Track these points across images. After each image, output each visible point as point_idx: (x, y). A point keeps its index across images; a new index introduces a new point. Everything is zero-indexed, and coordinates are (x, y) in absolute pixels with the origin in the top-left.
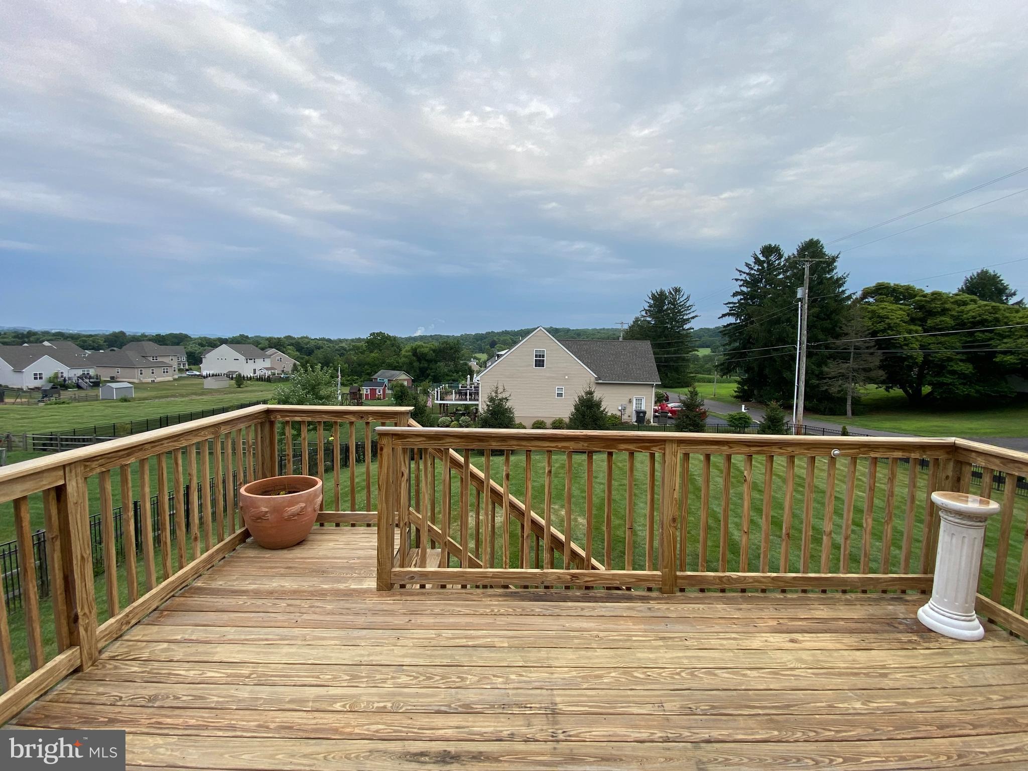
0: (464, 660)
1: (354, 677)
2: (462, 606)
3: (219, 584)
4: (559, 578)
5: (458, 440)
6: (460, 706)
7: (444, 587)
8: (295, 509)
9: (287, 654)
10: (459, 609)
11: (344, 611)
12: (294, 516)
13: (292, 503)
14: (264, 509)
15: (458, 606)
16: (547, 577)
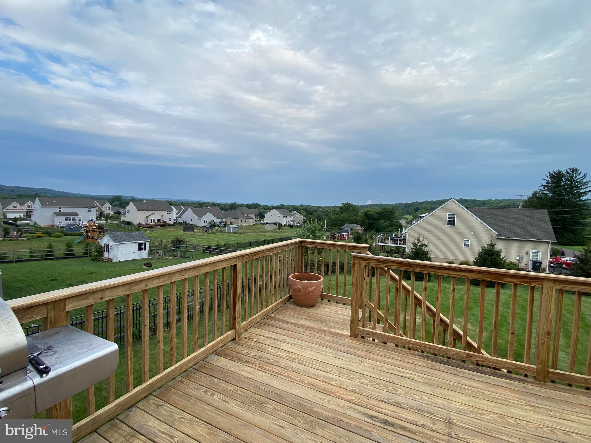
0: (397, 382)
1: (340, 373)
2: (396, 355)
3: (281, 317)
4: (458, 354)
5: (396, 265)
6: (394, 402)
7: (385, 343)
8: (312, 289)
9: (310, 354)
10: (394, 356)
11: (335, 342)
12: (311, 292)
13: (311, 286)
14: (299, 287)
15: (393, 354)
16: (450, 352)
